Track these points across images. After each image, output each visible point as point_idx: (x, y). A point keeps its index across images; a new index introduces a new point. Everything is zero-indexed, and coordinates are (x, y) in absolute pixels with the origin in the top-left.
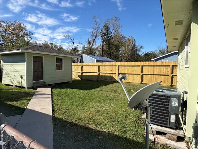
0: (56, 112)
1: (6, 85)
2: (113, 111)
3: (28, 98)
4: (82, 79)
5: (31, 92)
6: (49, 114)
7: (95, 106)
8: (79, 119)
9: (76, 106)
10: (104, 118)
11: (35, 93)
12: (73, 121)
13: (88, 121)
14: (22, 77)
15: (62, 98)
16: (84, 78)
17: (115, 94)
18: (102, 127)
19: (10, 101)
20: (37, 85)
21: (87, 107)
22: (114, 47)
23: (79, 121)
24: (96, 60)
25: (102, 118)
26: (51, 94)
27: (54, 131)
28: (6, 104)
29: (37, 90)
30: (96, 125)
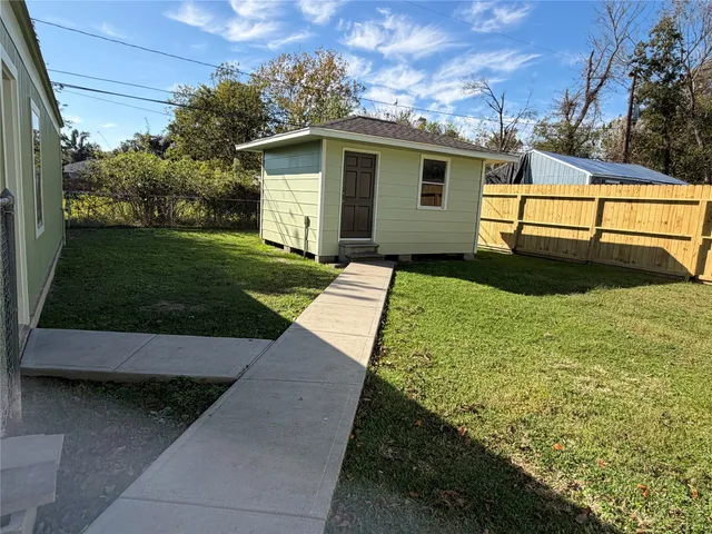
0: (385, 355)
1: (268, 242)
2: (658, 412)
3: (311, 290)
4: (518, 249)
5: (326, 274)
6: (357, 359)
7: (556, 366)
8: (473, 410)
9: (472, 350)
10: (596, 438)
11: (336, 276)
12: (443, 411)
13: (513, 430)
14: (308, 222)
15: (423, 311)
16: (526, 248)
17: (677, 334)
18: (580, 482)
19: (261, 291)
20: (348, 251)
21: (519, 366)
22: (690, 124)
23: (468, 418)
24: (589, 174)
25: (588, 433)
26: (386, 287)
27: (358, 431)
28: (249, 297)
29: (346, 270)
30: (549, 464)
